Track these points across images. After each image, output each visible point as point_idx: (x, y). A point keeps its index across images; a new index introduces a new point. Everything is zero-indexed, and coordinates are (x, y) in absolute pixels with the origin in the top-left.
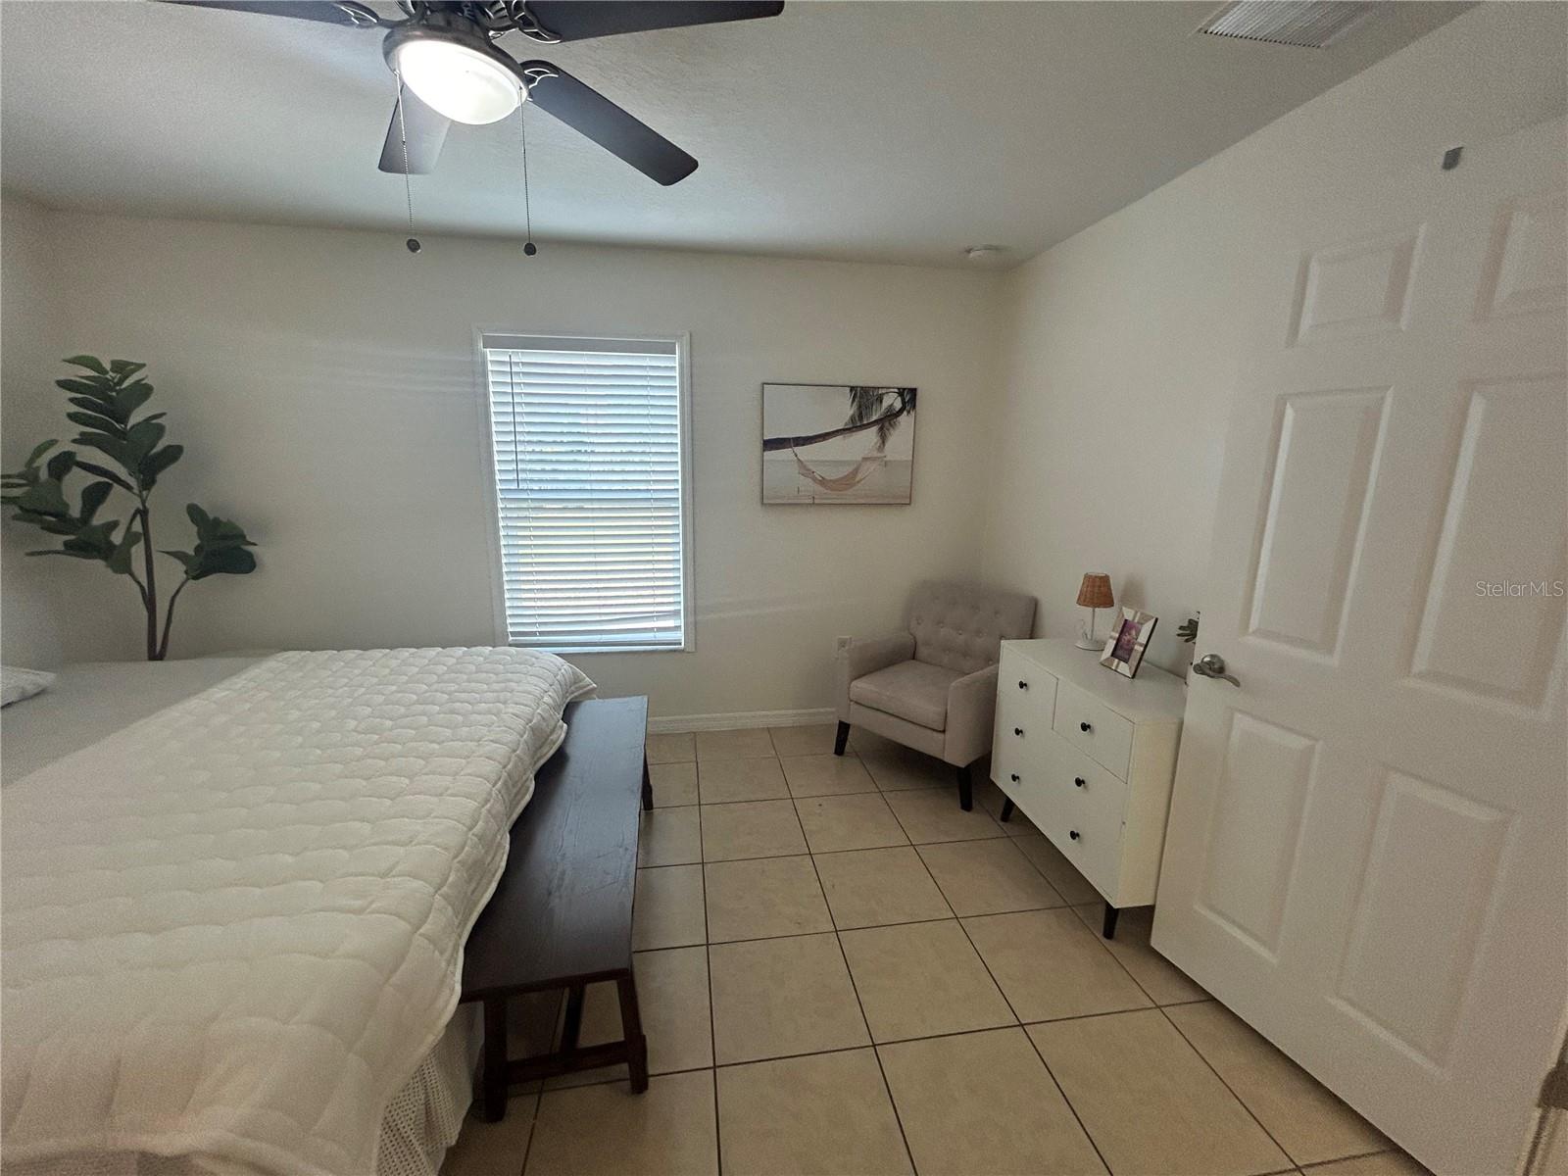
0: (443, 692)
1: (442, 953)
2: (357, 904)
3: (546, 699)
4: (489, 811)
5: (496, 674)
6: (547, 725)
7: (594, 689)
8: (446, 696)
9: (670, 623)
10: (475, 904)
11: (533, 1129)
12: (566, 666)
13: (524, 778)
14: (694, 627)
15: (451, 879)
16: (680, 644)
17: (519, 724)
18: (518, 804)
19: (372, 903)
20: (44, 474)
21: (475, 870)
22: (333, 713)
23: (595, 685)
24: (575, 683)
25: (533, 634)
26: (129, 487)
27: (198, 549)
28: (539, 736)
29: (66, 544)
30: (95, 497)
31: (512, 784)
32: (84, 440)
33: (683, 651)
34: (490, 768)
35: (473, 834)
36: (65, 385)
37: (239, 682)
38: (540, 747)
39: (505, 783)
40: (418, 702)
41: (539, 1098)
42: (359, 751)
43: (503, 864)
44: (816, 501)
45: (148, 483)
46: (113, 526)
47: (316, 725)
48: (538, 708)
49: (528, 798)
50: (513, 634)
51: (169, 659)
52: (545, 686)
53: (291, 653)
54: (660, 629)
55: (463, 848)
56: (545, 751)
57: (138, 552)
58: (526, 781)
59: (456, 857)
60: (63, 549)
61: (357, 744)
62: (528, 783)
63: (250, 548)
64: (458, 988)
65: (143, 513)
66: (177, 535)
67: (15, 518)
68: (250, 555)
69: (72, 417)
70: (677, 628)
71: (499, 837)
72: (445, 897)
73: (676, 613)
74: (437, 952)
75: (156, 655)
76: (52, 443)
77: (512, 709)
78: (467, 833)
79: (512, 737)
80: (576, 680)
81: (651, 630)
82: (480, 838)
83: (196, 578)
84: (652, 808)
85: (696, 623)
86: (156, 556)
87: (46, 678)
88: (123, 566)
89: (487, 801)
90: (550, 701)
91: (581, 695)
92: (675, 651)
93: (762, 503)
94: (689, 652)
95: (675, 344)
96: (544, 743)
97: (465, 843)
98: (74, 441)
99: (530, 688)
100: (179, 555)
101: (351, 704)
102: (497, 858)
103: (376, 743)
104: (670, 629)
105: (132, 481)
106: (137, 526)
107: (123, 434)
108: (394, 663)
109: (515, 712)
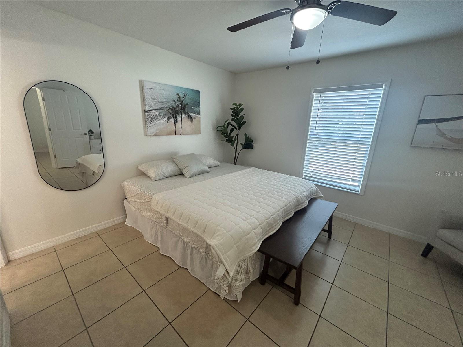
0: (279, 184)
1: (257, 238)
2: (245, 219)
3: (304, 194)
4: (278, 214)
5: (294, 184)
6: (302, 201)
7: (322, 197)
8: (279, 185)
9: (356, 184)
10: (269, 233)
11: (269, 292)
12: (315, 187)
13: (291, 211)
14: (365, 187)
15: (263, 224)
16: (358, 192)
17: (294, 197)
18: (287, 216)
19: (247, 220)
20: (226, 126)
21: (270, 226)
22: (256, 182)
23: (322, 196)
24: (316, 193)
25: (310, 177)
26: (237, 129)
27: (245, 143)
28: (298, 202)
29: (227, 140)
30: (232, 130)
31: (286, 211)
32: (232, 120)
33: (359, 194)
34: (282, 204)
35: (272, 217)
36: (231, 109)
37: (244, 171)
38: (298, 205)
39: (284, 210)
40: (273, 185)
41: (273, 288)
42: (257, 191)
43: (278, 228)
44: (443, 147)
45: (239, 129)
46: (233, 136)
47: (252, 183)
48: (300, 195)
49: (291, 216)
50: (305, 176)
51: (237, 165)
52: (305, 190)
53: (254, 168)
54: (351, 185)
55: (268, 219)
56: (300, 207)
57: (236, 142)
58: (291, 212)
59: (266, 220)
60: (226, 140)
61: (257, 189)
62: (291, 213)
63: (253, 144)
64: (258, 247)
65: (238, 135)
66: (242, 140)
67: (221, 134)
68: (253, 145)
69: (232, 115)
70: (359, 186)
71: (278, 221)
72: (261, 227)
73: (359, 181)
74: (256, 237)
75: (235, 164)
76: (228, 120)
77: (293, 193)
78: (270, 216)
79: (291, 199)
80: (317, 192)
81: (348, 184)
82: (274, 219)
83: (243, 149)
84: (331, 238)
85: (366, 186)
86: (238, 143)
87: (219, 163)
88: (233, 145)
89: (278, 211)
90: (305, 194)
91: (317, 197)
92: (355, 193)
93: (411, 146)
94: (360, 195)
95: (383, 84)
96: (300, 205)
97: (270, 218)
98: (231, 120)
99: (301, 189)
100: (241, 144)
101: (260, 181)
102: (277, 226)
103: (261, 190)
104: (356, 186)
105: (238, 129)
106: (236, 138)
107: (237, 119)
108: (272, 175)
109: (294, 193)
